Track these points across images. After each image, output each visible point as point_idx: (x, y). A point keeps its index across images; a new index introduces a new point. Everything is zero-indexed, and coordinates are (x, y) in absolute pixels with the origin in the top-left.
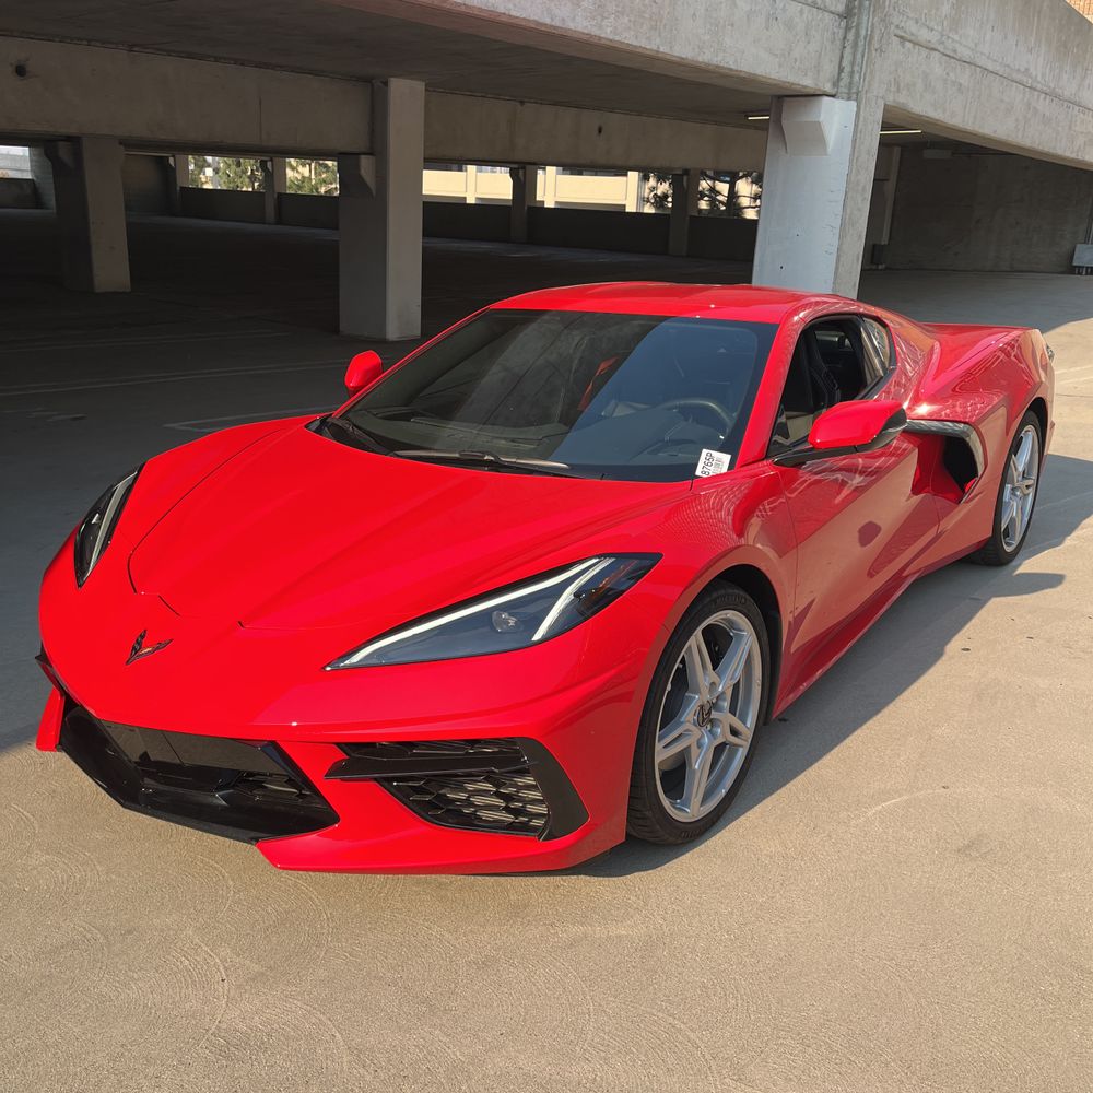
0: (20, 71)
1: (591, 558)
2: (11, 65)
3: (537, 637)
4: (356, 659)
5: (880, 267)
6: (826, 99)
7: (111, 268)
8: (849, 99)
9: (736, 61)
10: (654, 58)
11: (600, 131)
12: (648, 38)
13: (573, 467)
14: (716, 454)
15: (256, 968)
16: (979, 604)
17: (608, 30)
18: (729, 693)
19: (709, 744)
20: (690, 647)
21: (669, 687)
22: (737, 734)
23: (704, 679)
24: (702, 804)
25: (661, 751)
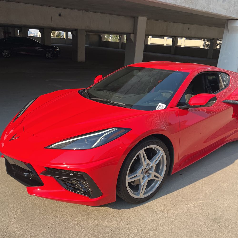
0: (60, 15)
1: (113, 128)
2: (58, 14)
3: (93, 147)
7: (81, 56)
9: (214, 11)
10: (191, 10)
11: (189, 29)
12: (189, 5)
13: (126, 105)
14: (162, 105)
15: (23, 217)
17: (178, 3)
18: (154, 167)
19: (147, 179)
20: (140, 154)
21: (131, 163)
22: (157, 177)
23: (145, 162)
24: (144, 194)
25: (128, 180)
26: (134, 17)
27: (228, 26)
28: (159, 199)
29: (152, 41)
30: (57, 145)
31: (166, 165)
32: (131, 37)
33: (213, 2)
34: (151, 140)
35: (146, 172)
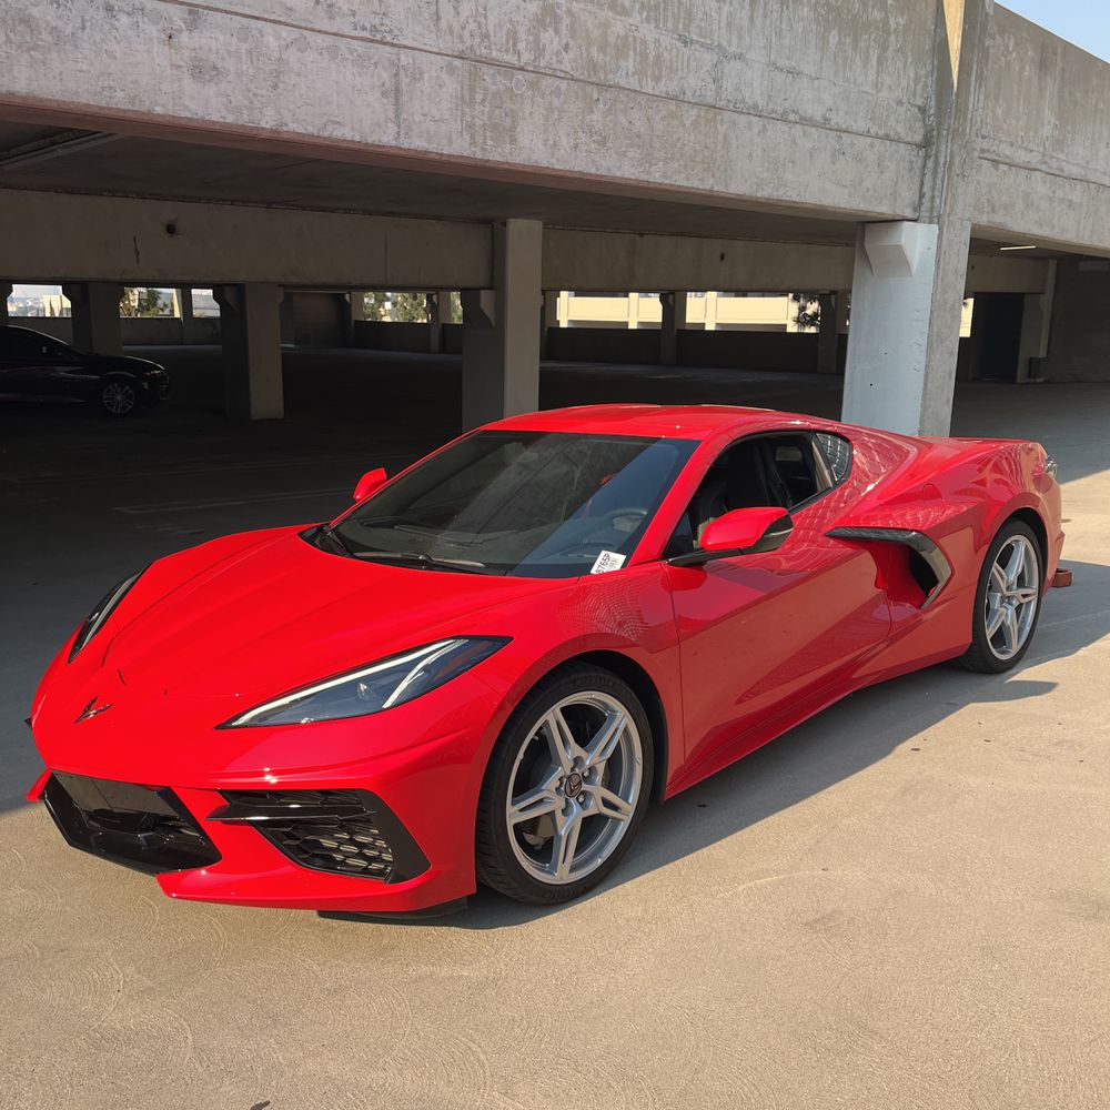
0: (171, 229)
2: (163, 224)
3: (388, 704)
4: (242, 721)
5: (1038, 380)
6: (906, 224)
7: (267, 396)
8: (931, 222)
9: (799, 194)
10: (711, 196)
11: (722, 257)
12: (702, 180)
13: (488, 566)
14: (613, 555)
15: (150, 983)
16: (955, 707)
17: (657, 175)
18: (601, 768)
19: (578, 814)
20: (547, 722)
21: (520, 756)
22: (615, 808)
23: (568, 752)
24: (573, 869)
25: (514, 815)
26: (488, 222)
27: (868, 246)
28: (628, 885)
29: (573, 309)
30: (261, 714)
31: (641, 762)
32: (482, 306)
33: (794, 162)
34: (582, 675)
35: (574, 787)
